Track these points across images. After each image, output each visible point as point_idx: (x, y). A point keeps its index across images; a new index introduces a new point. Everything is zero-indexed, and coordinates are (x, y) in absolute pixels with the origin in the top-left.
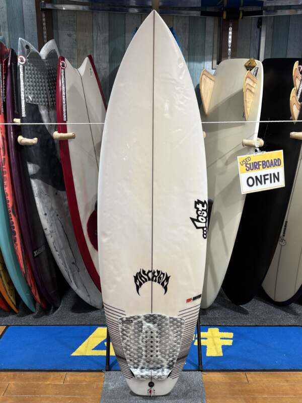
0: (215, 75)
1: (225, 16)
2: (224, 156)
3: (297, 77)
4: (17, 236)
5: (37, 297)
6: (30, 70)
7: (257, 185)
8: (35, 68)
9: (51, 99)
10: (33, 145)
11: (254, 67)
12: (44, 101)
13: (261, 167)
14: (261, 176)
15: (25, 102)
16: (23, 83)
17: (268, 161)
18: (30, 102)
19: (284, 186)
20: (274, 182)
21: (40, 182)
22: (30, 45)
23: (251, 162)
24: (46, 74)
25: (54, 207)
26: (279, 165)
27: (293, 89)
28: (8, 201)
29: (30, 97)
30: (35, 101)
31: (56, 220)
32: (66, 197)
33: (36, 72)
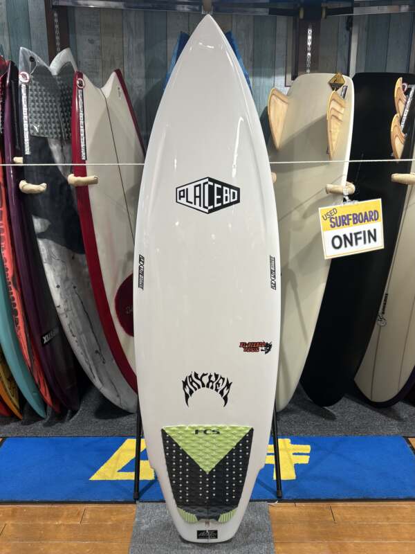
0: (288, 95)
1: (301, 15)
2: (301, 204)
3: (400, 99)
4: (20, 317)
5: (48, 399)
6: (36, 90)
7: (346, 246)
8: (43, 88)
9: (66, 130)
10: (40, 193)
11: (341, 85)
12: (56, 133)
13: (351, 222)
14: (351, 234)
15: (30, 134)
16: (26, 109)
17: (361, 214)
18: (35, 135)
19: (383, 247)
20: (370, 241)
21: (51, 242)
22: (36, 56)
23: (337, 215)
24: (58, 96)
25: (70, 276)
26: (376, 220)
27: (396, 116)
28: (7, 269)
29: (36, 128)
30: (43, 133)
31: (72, 293)
32: (86, 262)
33: (44, 93)
